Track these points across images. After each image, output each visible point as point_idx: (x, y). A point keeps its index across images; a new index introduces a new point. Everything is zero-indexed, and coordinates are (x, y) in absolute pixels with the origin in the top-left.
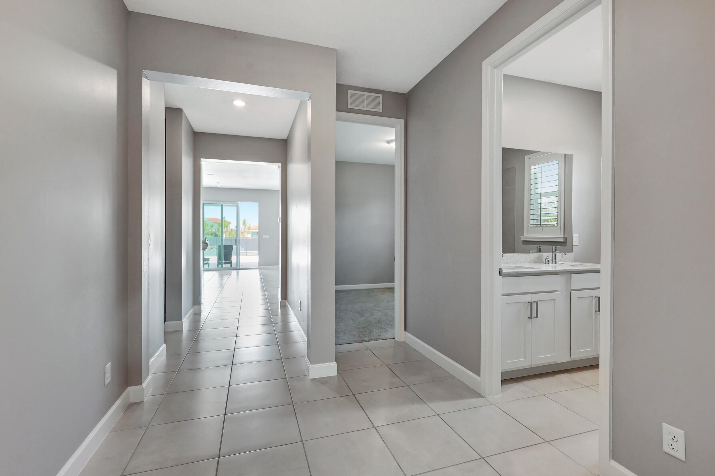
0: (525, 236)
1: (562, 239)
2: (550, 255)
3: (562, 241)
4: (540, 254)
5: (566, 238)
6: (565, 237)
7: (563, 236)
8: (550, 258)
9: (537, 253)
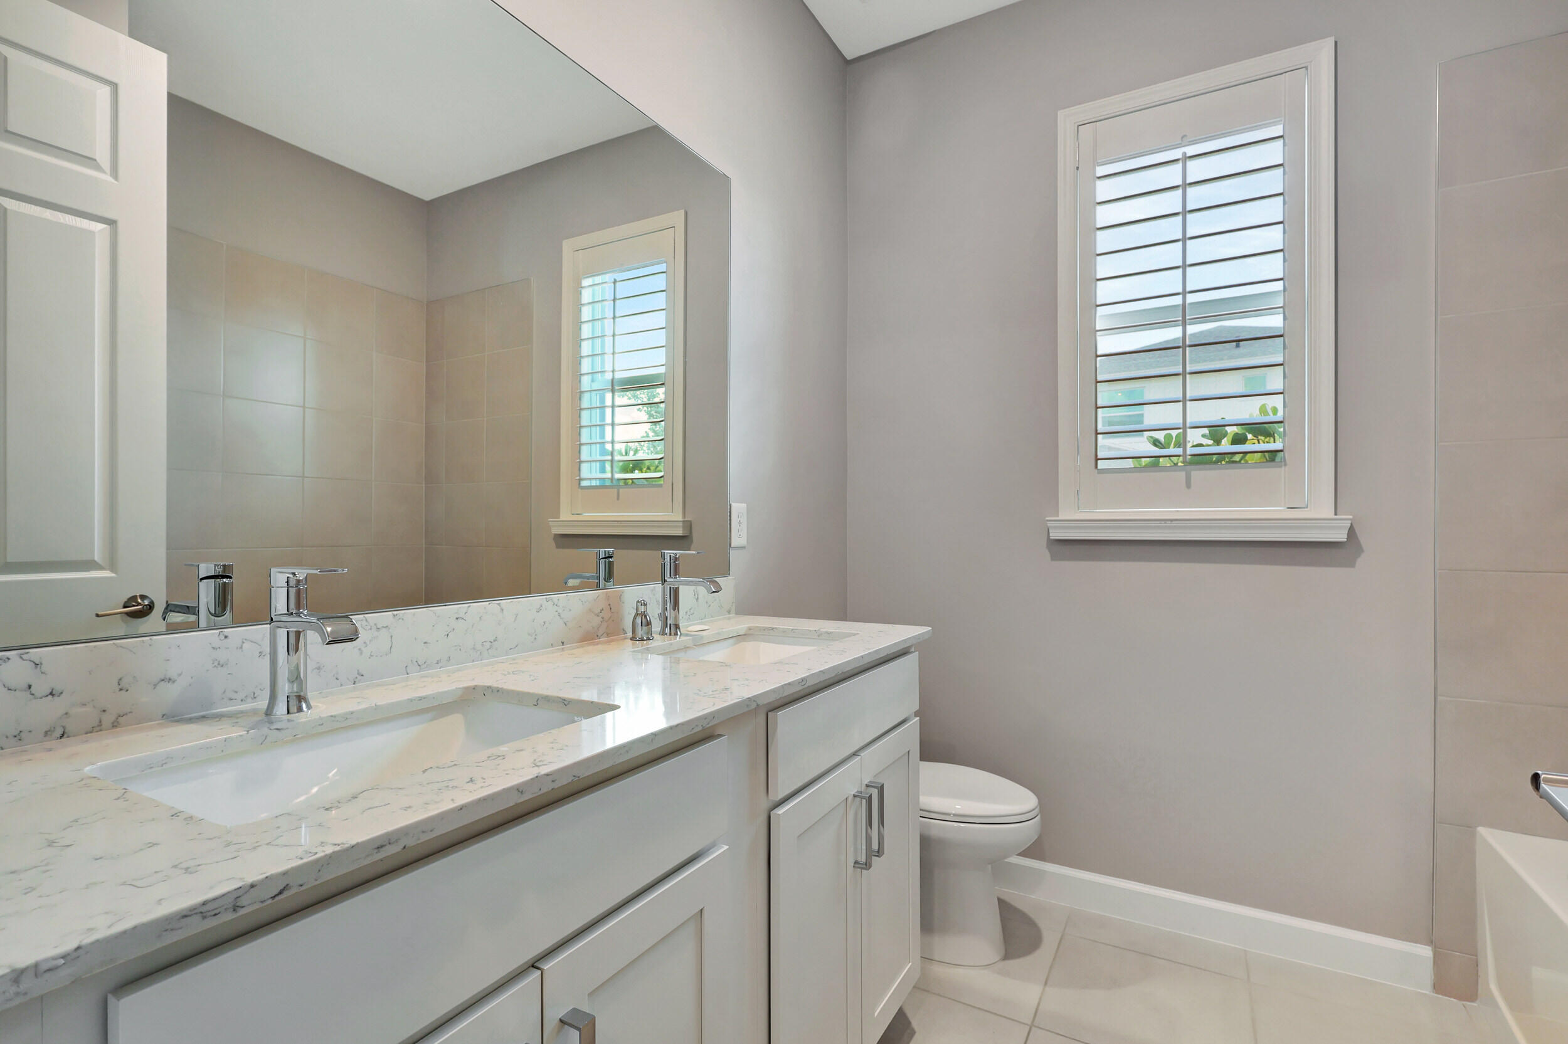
0: (565, 515)
1: (679, 526)
2: (652, 594)
3: (679, 532)
4: (613, 589)
5: (690, 522)
6: (686, 519)
7: (681, 519)
8: (654, 611)
9: (598, 587)
